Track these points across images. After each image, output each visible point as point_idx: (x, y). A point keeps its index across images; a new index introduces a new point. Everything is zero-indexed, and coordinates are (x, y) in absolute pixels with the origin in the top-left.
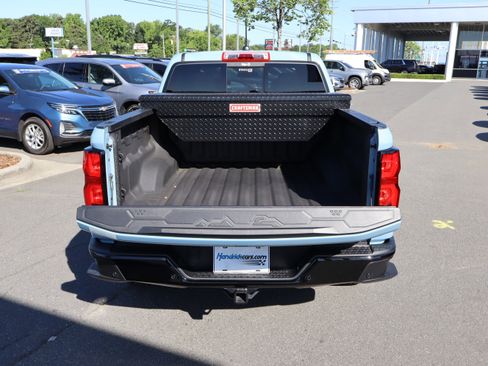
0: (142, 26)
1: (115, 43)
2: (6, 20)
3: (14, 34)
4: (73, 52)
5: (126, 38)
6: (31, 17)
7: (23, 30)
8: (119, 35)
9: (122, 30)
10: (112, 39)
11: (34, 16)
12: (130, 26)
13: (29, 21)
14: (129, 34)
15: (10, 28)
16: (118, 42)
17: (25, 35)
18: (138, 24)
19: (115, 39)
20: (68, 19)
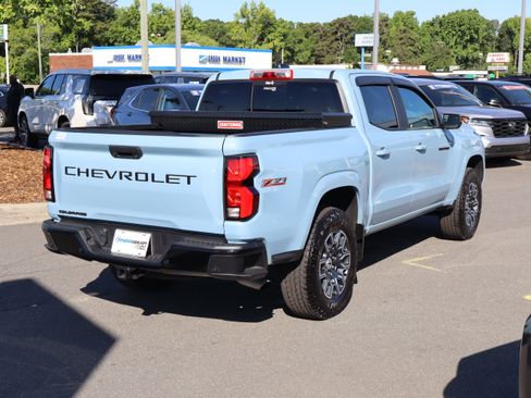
0: (511, 25)
1: (464, 53)
2: (312, 25)
3: (320, 43)
4: (391, 68)
5: (482, 45)
6: (345, 19)
7: (334, 38)
8: (472, 40)
9: (477, 32)
10: (460, 47)
11: (351, 17)
12: (491, 25)
13: (342, 25)
14: (488, 38)
15: (315, 36)
16: (469, 52)
17: (335, 44)
18: (506, 22)
19: (465, 47)
20: (396, 19)
